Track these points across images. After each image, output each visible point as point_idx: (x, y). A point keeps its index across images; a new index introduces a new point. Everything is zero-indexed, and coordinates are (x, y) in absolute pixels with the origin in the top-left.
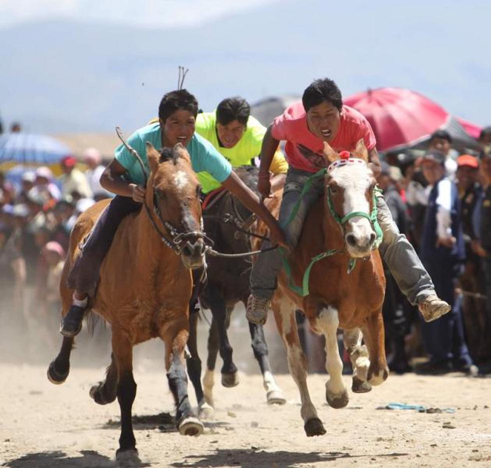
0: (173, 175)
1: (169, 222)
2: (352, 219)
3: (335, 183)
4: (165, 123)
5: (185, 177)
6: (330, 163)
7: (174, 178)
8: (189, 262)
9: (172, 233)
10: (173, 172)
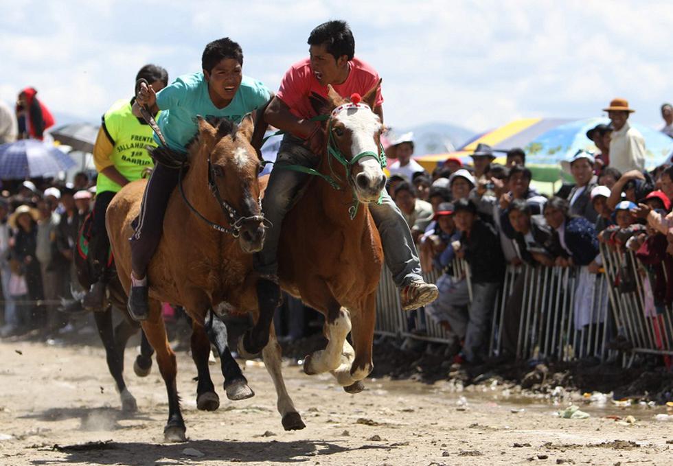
0: (233, 152)
1: (227, 203)
2: (361, 159)
3: (342, 125)
4: (210, 74)
5: (245, 154)
6: (335, 107)
7: (234, 154)
8: (249, 248)
9: (232, 215)
10: (232, 149)
